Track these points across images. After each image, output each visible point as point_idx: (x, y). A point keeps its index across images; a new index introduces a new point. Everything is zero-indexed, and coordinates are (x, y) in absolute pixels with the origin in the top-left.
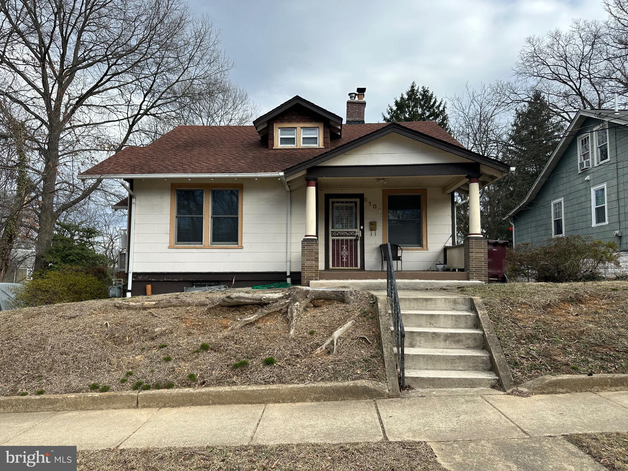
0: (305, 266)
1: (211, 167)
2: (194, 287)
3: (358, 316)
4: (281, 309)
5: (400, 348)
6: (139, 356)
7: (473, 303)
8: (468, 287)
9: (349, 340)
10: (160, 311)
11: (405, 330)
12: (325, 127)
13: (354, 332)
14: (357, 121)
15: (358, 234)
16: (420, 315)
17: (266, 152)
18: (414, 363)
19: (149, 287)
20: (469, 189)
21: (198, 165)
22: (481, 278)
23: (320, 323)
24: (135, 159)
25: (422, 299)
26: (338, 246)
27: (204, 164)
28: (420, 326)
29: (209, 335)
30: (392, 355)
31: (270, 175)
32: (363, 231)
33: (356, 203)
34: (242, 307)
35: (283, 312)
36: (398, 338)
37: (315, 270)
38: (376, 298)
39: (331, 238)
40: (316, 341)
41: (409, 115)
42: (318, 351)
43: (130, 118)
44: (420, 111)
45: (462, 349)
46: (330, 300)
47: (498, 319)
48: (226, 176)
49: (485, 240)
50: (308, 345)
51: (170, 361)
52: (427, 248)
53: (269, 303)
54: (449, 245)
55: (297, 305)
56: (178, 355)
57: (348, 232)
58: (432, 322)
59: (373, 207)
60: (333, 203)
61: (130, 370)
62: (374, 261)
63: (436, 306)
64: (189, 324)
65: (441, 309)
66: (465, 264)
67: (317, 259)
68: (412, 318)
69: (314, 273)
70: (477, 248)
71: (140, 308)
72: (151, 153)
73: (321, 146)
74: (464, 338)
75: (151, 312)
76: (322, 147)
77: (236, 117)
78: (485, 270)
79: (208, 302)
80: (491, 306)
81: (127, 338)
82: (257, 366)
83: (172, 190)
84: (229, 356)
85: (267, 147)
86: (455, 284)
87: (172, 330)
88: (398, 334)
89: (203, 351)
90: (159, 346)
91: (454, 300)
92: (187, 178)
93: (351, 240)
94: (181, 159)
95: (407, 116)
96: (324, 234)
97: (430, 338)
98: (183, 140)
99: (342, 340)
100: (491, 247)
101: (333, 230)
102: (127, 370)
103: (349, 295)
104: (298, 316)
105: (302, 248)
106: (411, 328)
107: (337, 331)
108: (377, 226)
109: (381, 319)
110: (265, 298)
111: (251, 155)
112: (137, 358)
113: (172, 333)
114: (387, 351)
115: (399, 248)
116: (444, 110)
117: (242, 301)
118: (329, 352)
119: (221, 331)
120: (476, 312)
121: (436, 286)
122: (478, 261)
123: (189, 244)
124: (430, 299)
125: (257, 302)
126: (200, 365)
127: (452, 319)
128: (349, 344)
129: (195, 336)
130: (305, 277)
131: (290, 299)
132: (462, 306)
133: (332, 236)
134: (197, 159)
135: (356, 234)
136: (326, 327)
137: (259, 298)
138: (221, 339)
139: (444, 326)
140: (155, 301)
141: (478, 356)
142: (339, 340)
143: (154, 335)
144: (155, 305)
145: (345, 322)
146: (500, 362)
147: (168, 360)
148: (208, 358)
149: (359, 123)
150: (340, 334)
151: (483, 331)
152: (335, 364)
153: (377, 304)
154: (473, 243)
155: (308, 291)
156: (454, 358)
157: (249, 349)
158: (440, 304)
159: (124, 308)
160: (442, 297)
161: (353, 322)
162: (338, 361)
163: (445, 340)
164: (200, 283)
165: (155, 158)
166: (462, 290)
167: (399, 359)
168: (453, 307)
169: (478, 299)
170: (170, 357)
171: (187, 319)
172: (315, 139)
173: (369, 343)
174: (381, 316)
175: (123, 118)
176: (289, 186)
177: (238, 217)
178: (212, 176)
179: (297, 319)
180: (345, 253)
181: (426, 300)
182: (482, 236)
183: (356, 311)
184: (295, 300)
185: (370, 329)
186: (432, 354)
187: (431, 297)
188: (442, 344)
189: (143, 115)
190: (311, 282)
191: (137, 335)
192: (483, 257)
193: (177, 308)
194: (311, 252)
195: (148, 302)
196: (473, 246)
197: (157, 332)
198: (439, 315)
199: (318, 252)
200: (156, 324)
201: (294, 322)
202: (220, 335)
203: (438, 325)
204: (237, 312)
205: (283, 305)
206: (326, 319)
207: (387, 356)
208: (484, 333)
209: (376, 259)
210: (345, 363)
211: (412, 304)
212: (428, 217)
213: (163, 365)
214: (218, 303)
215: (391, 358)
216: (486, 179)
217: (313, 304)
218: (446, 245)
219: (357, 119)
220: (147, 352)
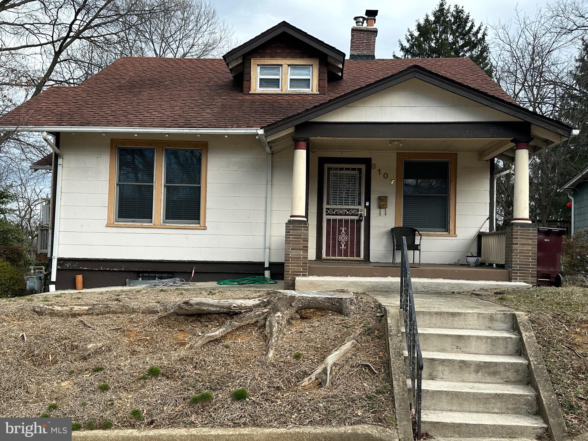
0: (290, 258)
1: (165, 118)
2: (140, 279)
3: (360, 334)
4: (257, 322)
5: (416, 380)
6: (67, 382)
7: (516, 320)
8: (509, 293)
9: (347, 367)
10: (95, 319)
11: (423, 356)
12: (321, 65)
13: (354, 357)
14: (364, 56)
15: (362, 213)
16: (443, 335)
17: (240, 98)
18: (434, 401)
19: (79, 278)
20: (515, 155)
21: (148, 115)
22: (527, 279)
23: (309, 342)
24: (63, 104)
25: (447, 313)
26: (334, 228)
27: (156, 113)
28: (443, 350)
29: (160, 355)
30: (405, 391)
31: (245, 131)
32: (368, 209)
33: (360, 170)
34: (205, 317)
35: (259, 325)
36: (413, 369)
37: (303, 263)
38: (385, 310)
39: (325, 217)
40: (303, 368)
41: (435, 44)
42: (306, 382)
43: (56, 41)
44: (451, 38)
45: (499, 383)
46: (323, 310)
47: (549, 343)
48: (185, 131)
49: (534, 227)
50: (292, 374)
51: (107, 390)
52: (455, 234)
53: (241, 313)
54: (484, 231)
55: (279, 317)
56: (118, 382)
57: (348, 210)
58: (460, 345)
59: (384, 177)
60: (329, 169)
61: (54, 402)
62: (383, 249)
63: (466, 323)
64: (133, 339)
65: (472, 327)
66: (506, 258)
67: (306, 249)
68: (434, 339)
69: (301, 266)
70: (524, 238)
71: (67, 314)
72: (84, 95)
73: (315, 91)
74: (502, 369)
75: (82, 321)
76: (316, 93)
77: (200, 42)
78: (533, 268)
79: (159, 308)
80: (539, 324)
81: (50, 357)
82: (223, 402)
83: (112, 148)
84: (186, 386)
85: (242, 91)
86: (491, 287)
87: (111, 346)
88: (414, 363)
89: (151, 377)
90: (93, 369)
91: (491, 316)
92: (133, 133)
93: (353, 221)
94: (124, 105)
95: (433, 45)
96: (316, 211)
97: (457, 367)
98: (128, 78)
99: (337, 368)
100: (542, 236)
101: (328, 207)
102: (49, 402)
103: (348, 304)
104: (280, 331)
105: (286, 232)
106: (431, 353)
107: (331, 356)
108: (388, 203)
109: (391, 340)
110: (235, 305)
111: (219, 101)
112: (63, 384)
113: (110, 350)
114: (398, 386)
115: (417, 232)
116: (483, 38)
117: (204, 308)
118: (320, 384)
119: (175, 350)
120: (520, 333)
121: (466, 289)
122: (524, 256)
123: (133, 221)
124: (458, 313)
125: (225, 310)
126: (148, 397)
127: (487, 342)
128: (348, 373)
129: (141, 356)
130: (289, 272)
131: (268, 307)
132: (502, 325)
133: (326, 215)
134: (147, 106)
135: (359, 213)
136: (316, 349)
137: (227, 305)
138: (176, 361)
139: (476, 352)
140: (87, 305)
141: (521, 395)
142: (334, 367)
143: (86, 354)
144: (88, 311)
145: (342, 342)
146: (550, 404)
147: (104, 388)
148: (158, 387)
149: (367, 59)
150: (336, 359)
151: (529, 360)
152: (329, 401)
153: (387, 319)
154: (517, 232)
155: (293, 298)
156: (488, 397)
157: (213, 377)
158: (472, 321)
159: (46, 314)
160: (474, 311)
161: (353, 343)
162: (332, 397)
163: (477, 372)
164: (148, 275)
165: (90, 103)
166: (501, 299)
167: (414, 396)
168: (488, 324)
169: (522, 316)
170: (107, 385)
171: (131, 331)
172: (307, 81)
173: (375, 373)
174: (391, 335)
175: (47, 41)
176: (270, 147)
177: (200, 187)
178: (166, 131)
179: (277, 337)
180: (343, 238)
181: (453, 314)
182: (530, 222)
183: (358, 326)
184: (275, 310)
185: (376, 354)
186: (459, 390)
187: (459, 311)
188: (473, 376)
189: (74, 38)
190: (297, 279)
191: (64, 353)
192: (531, 250)
193: (118, 315)
194: (298, 238)
195: (79, 307)
196: (517, 235)
197: (90, 349)
198: (469, 337)
199: (308, 238)
200: (89, 338)
201: (273, 341)
202: (175, 355)
203: (468, 350)
204: (198, 323)
205: (259, 316)
206: (317, 337)
207: (399, 392)
208: (529, 364)
209: (386, 248)
210: (342, 400)
211: (434, 320)
212: (457, 191)
213: (98, 396)
214: (172, 311)
215: (403, 395)
216: (539, 144)
217: (299, 314)
218: (481, 231)
219: (365, 53)
220: (77, 377)
